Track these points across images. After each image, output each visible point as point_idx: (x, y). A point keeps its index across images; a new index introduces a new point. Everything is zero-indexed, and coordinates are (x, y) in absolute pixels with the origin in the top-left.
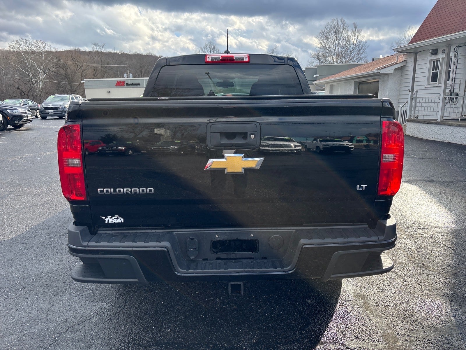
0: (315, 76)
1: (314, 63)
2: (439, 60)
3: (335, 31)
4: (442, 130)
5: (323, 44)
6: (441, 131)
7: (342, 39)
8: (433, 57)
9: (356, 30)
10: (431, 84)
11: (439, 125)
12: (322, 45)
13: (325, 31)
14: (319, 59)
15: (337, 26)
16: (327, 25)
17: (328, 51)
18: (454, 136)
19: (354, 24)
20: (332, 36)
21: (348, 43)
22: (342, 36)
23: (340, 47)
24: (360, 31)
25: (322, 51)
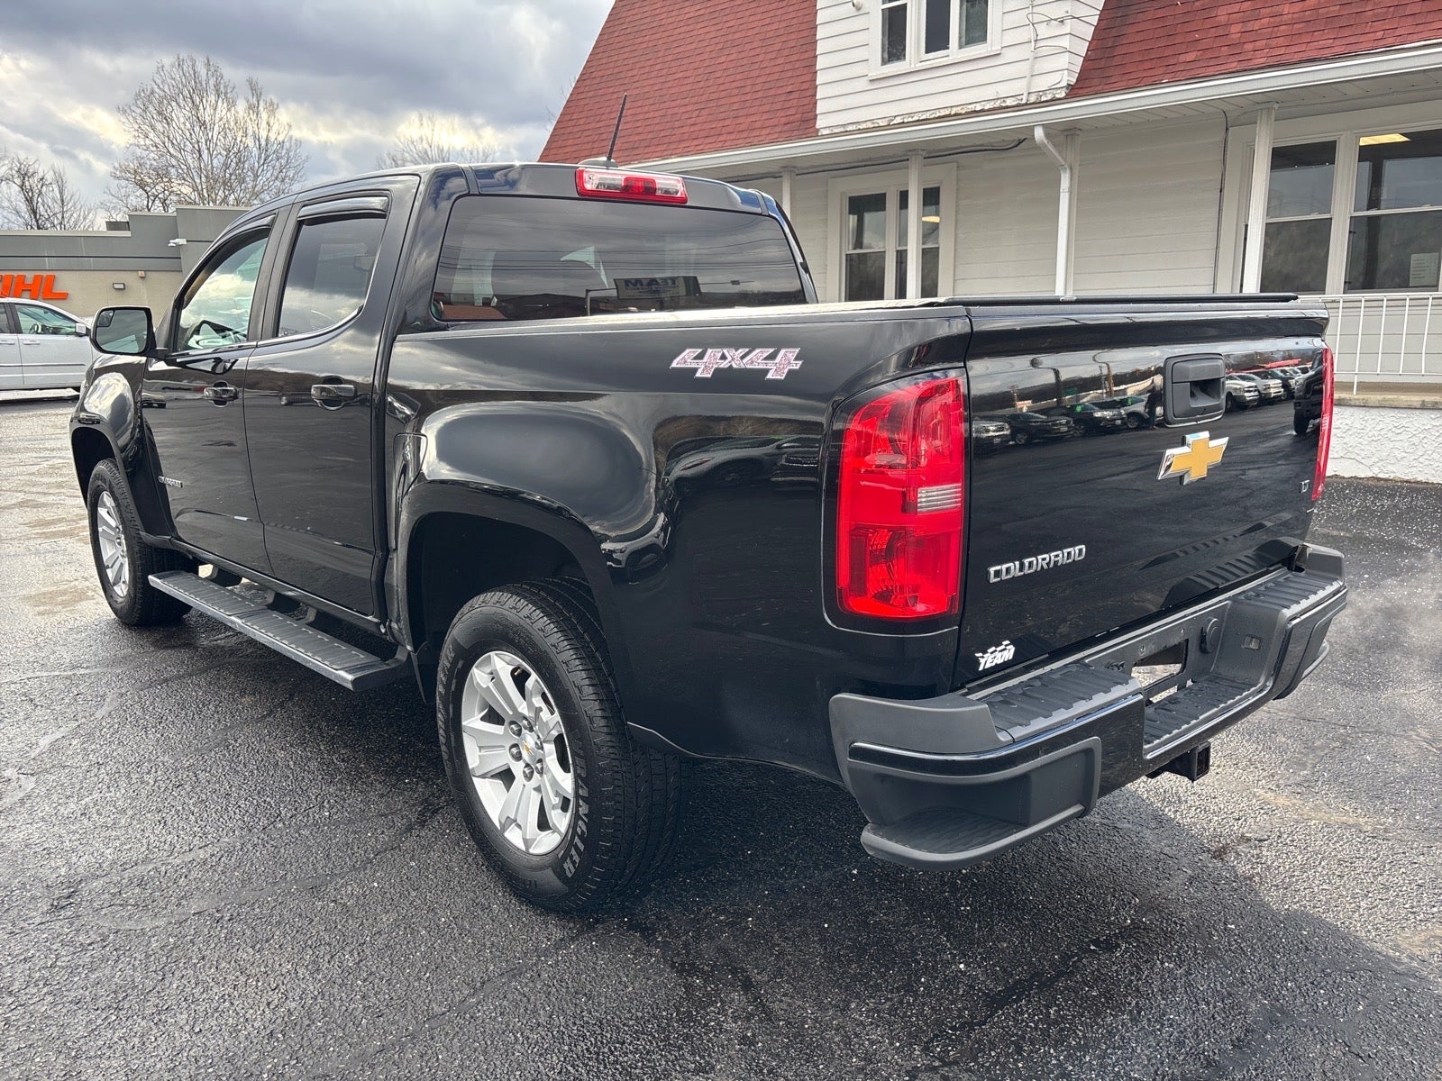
0: (172, 243)
3: (191, 98)
5: (152, 135)
7: (217, 126)
9: (262, 103)
12: (152, 140)
13: (153, 92)
14: (141, 185)
15: (195, 82)
16: (158, 72)
17: (174, 162)
19: (250, 84)
20: (182, 112)
22: (218, 116)
23: (215, 152)
24: (275, 107)
25: (155, 160)
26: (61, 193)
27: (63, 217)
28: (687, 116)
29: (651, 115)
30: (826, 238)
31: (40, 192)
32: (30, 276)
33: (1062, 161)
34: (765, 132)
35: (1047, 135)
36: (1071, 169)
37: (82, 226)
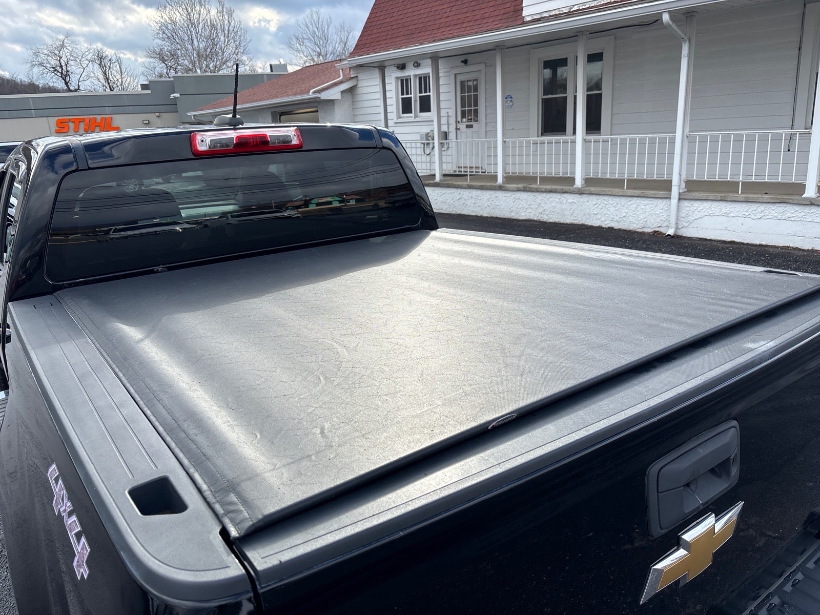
0: (172, 96)
1: (157, 68)
2: (410, 79)
3: (187, 9)
4: (444, 195)
5: (166, 32)
6: (444, 197)
7: (201, 24)
8: (400, 74)
9: (225, 10)
10: (403, 117)
11: (439, 188)
12: (167, 35)
14: (164, 61)
17: (179, 47)
18: (464, 204)
20: (182, 17)
21: (215, 34)
22: (201, 19)
23: (201, 40)
24: (232, 11)
25: (168, 46)
26: (120, 67)
27: (122, 81)
28: (444, 11)
29: (422, 12)
30: (529, 89)
31: (110, 67)
32: (99, 118)
33: (682, 35)
34: (491, 20)
35: (671, 18)
36: (690, 40)
37: (132, 86)
